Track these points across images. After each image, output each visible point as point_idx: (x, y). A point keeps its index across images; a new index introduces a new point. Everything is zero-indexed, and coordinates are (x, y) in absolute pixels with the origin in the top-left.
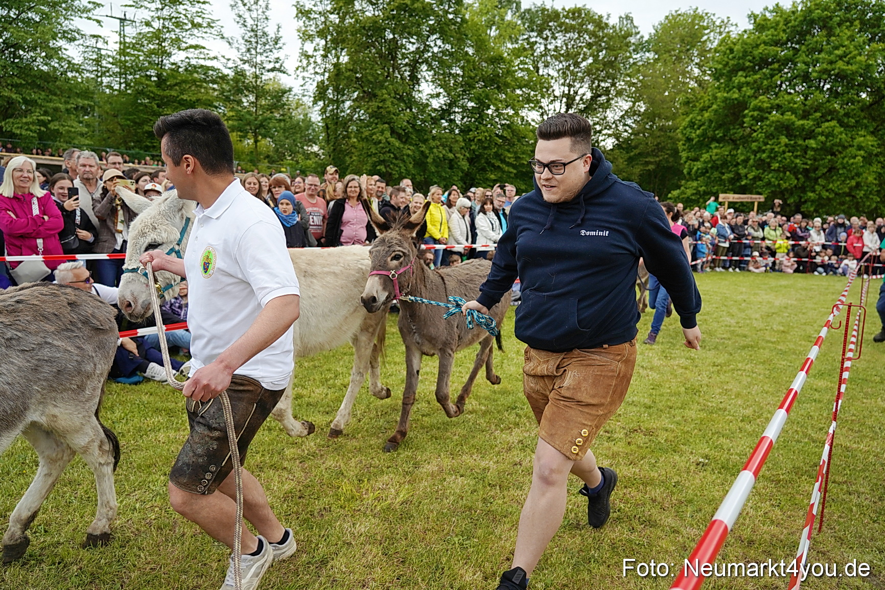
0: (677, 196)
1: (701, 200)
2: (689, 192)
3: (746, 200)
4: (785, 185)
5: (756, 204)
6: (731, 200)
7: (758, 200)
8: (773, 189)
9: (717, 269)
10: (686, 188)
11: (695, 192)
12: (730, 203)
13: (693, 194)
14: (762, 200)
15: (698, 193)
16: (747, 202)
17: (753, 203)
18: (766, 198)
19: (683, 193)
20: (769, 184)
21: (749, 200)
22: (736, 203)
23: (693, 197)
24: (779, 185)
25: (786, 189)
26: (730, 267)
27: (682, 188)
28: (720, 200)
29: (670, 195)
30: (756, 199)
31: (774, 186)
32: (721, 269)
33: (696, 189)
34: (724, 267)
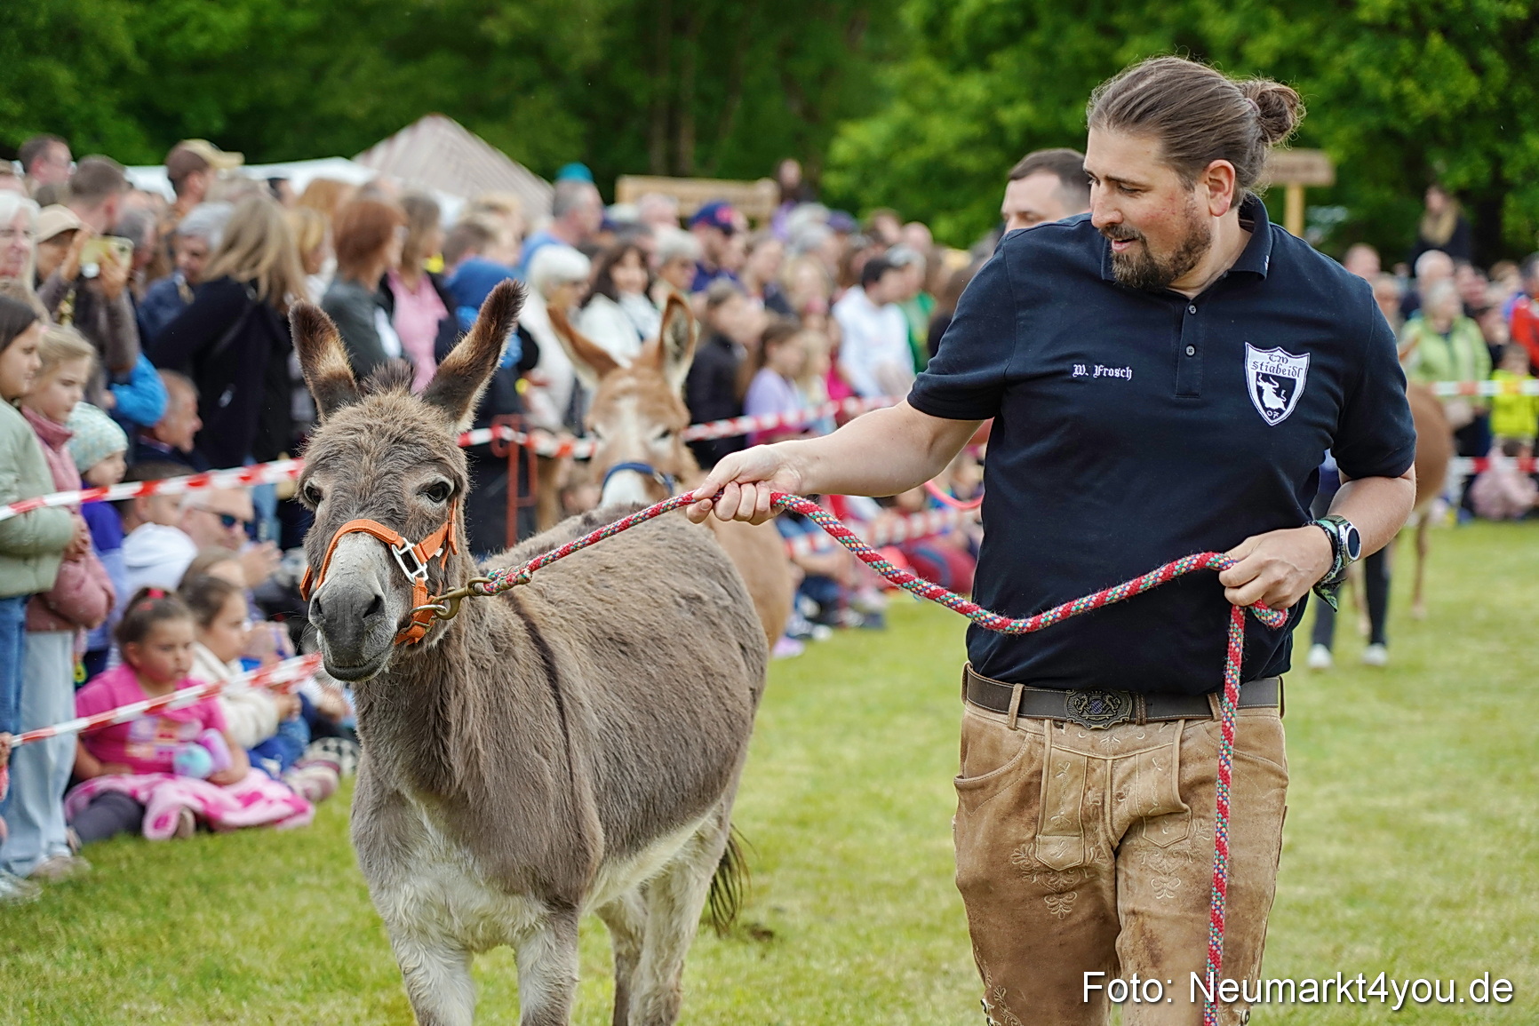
0: (876, 150)
2: (943, 132)
4: (1429, 103)
5: (1294, 198)
7: (1303, 177)
8: (1373, 120)
10: (923, 110)
11: (975, 130)
13: (967, 145)
14: (1323, 177)
15: (995, 135)
18: (1341, 171)
19: (907, 136)
20: (1349, 96)
23: (971, 162)
24: (1399, 98)
25: (1432, 122)
27: (900, 111)
29: (842, 150)
30: (1291, 169)
31: (1377, 105)
33: (985, 114)
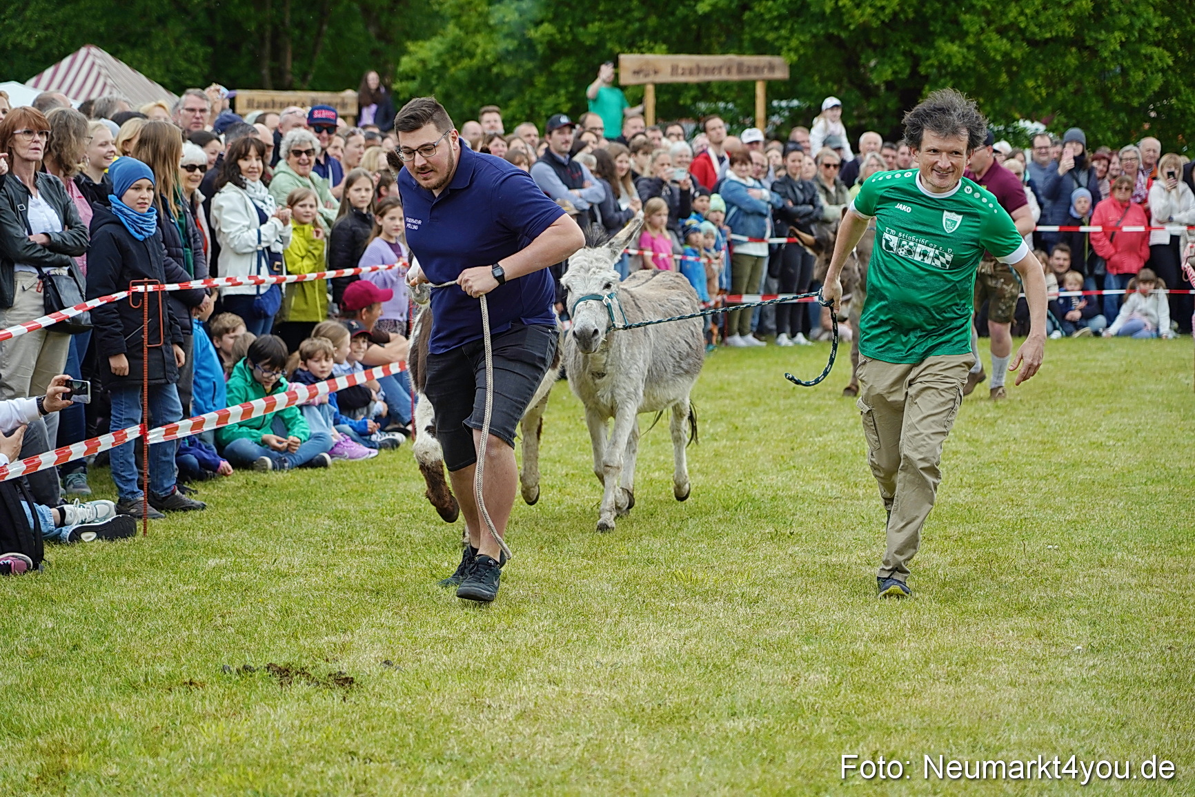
0: (433, 62)
1: (540, 81)
2: (487, 47)
3: (724, 76)
5: (760, 90)
6: (665, 77)
7: (767, 75)
9: (737, 339)
10: (470, 30)
11: (510, 45)
12: (660, 88)
13: (504, 57)
14: (781, 74)
16: (726, 86)
17: (746, 89)
20: (799, 10)
21: (735, 77)
22: (686, 86)
23: (507, 70)
24: (838, 12)
25: (863, 29)
26: (780, 331)
27: (452, 31)
28: (626, 78)
29: (407, 63)
30: (759, 69)
31: (821, 17)
32: (750, 337)
33: (518, 32)
34: (761, 332)
